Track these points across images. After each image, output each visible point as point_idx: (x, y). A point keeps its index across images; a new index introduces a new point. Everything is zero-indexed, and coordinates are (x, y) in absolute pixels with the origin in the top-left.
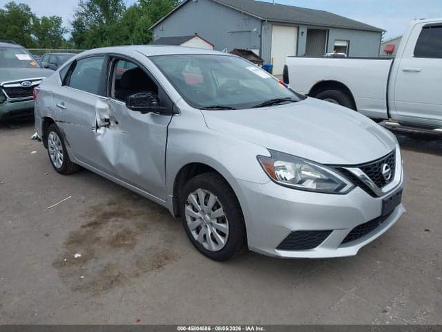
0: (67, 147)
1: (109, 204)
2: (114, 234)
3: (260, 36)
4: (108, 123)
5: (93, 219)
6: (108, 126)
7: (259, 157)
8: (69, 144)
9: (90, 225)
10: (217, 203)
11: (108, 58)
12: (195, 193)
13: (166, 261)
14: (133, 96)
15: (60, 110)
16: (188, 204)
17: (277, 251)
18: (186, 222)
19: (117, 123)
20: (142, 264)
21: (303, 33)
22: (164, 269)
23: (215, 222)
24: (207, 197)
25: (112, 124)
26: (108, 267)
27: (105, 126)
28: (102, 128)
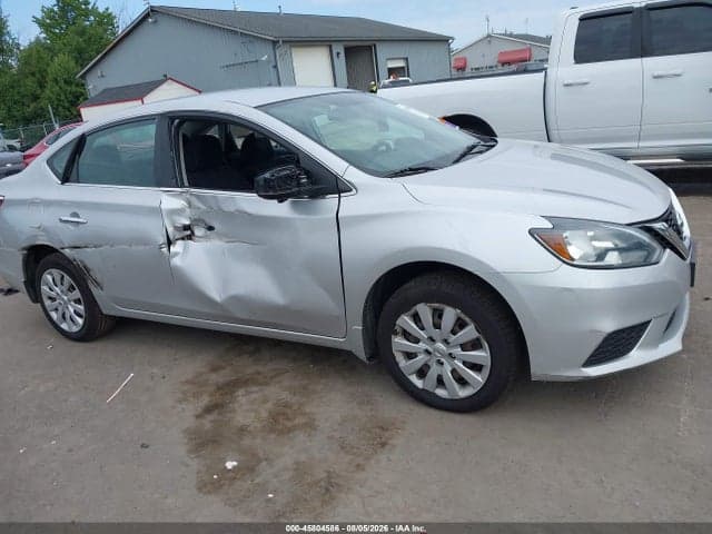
0: (95, 291)
1: (215, 369)
2: (264, 414)
3: (275, 67)
4: (189, 232)
5: (205, 400)
6: (190, 237)
7: (531, 232)
8: (98, 284)
9: (208, 410)
10: (459, 319)
11: (167, 120)
12: (412, 311)
13: (387, 434)
14: (267, 175)
15: (71, 227)
16: (396, 334)
17: (584, 369)
18: (397, 364)
19: (211, 228)
20: (353, 448)
21: (338, 54)
22: (394, 446)
23: (458, 351)
24: (438, 314)
25: (199, 232)
26: (300, 470)
27: (183, 239)
28: (179, 242)
